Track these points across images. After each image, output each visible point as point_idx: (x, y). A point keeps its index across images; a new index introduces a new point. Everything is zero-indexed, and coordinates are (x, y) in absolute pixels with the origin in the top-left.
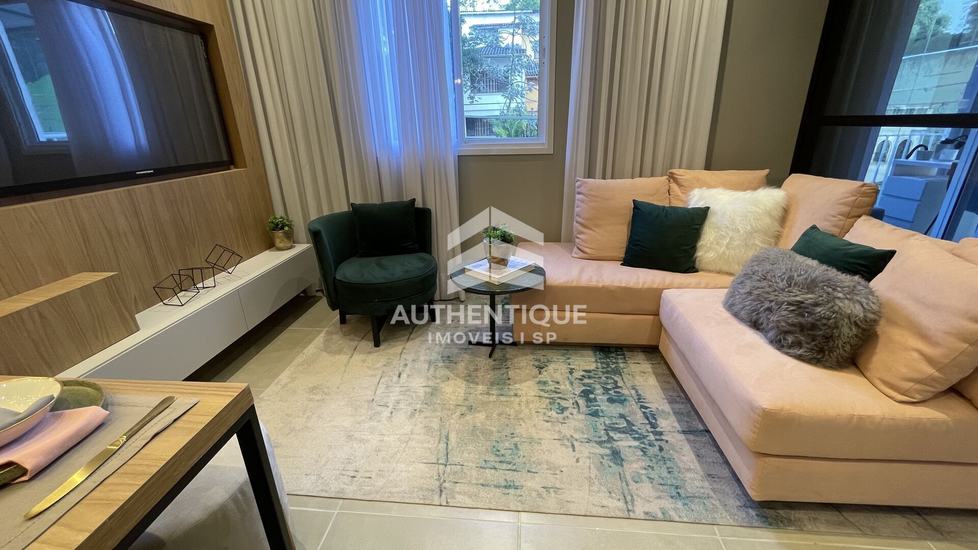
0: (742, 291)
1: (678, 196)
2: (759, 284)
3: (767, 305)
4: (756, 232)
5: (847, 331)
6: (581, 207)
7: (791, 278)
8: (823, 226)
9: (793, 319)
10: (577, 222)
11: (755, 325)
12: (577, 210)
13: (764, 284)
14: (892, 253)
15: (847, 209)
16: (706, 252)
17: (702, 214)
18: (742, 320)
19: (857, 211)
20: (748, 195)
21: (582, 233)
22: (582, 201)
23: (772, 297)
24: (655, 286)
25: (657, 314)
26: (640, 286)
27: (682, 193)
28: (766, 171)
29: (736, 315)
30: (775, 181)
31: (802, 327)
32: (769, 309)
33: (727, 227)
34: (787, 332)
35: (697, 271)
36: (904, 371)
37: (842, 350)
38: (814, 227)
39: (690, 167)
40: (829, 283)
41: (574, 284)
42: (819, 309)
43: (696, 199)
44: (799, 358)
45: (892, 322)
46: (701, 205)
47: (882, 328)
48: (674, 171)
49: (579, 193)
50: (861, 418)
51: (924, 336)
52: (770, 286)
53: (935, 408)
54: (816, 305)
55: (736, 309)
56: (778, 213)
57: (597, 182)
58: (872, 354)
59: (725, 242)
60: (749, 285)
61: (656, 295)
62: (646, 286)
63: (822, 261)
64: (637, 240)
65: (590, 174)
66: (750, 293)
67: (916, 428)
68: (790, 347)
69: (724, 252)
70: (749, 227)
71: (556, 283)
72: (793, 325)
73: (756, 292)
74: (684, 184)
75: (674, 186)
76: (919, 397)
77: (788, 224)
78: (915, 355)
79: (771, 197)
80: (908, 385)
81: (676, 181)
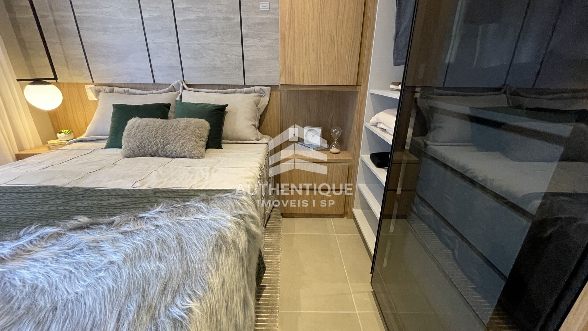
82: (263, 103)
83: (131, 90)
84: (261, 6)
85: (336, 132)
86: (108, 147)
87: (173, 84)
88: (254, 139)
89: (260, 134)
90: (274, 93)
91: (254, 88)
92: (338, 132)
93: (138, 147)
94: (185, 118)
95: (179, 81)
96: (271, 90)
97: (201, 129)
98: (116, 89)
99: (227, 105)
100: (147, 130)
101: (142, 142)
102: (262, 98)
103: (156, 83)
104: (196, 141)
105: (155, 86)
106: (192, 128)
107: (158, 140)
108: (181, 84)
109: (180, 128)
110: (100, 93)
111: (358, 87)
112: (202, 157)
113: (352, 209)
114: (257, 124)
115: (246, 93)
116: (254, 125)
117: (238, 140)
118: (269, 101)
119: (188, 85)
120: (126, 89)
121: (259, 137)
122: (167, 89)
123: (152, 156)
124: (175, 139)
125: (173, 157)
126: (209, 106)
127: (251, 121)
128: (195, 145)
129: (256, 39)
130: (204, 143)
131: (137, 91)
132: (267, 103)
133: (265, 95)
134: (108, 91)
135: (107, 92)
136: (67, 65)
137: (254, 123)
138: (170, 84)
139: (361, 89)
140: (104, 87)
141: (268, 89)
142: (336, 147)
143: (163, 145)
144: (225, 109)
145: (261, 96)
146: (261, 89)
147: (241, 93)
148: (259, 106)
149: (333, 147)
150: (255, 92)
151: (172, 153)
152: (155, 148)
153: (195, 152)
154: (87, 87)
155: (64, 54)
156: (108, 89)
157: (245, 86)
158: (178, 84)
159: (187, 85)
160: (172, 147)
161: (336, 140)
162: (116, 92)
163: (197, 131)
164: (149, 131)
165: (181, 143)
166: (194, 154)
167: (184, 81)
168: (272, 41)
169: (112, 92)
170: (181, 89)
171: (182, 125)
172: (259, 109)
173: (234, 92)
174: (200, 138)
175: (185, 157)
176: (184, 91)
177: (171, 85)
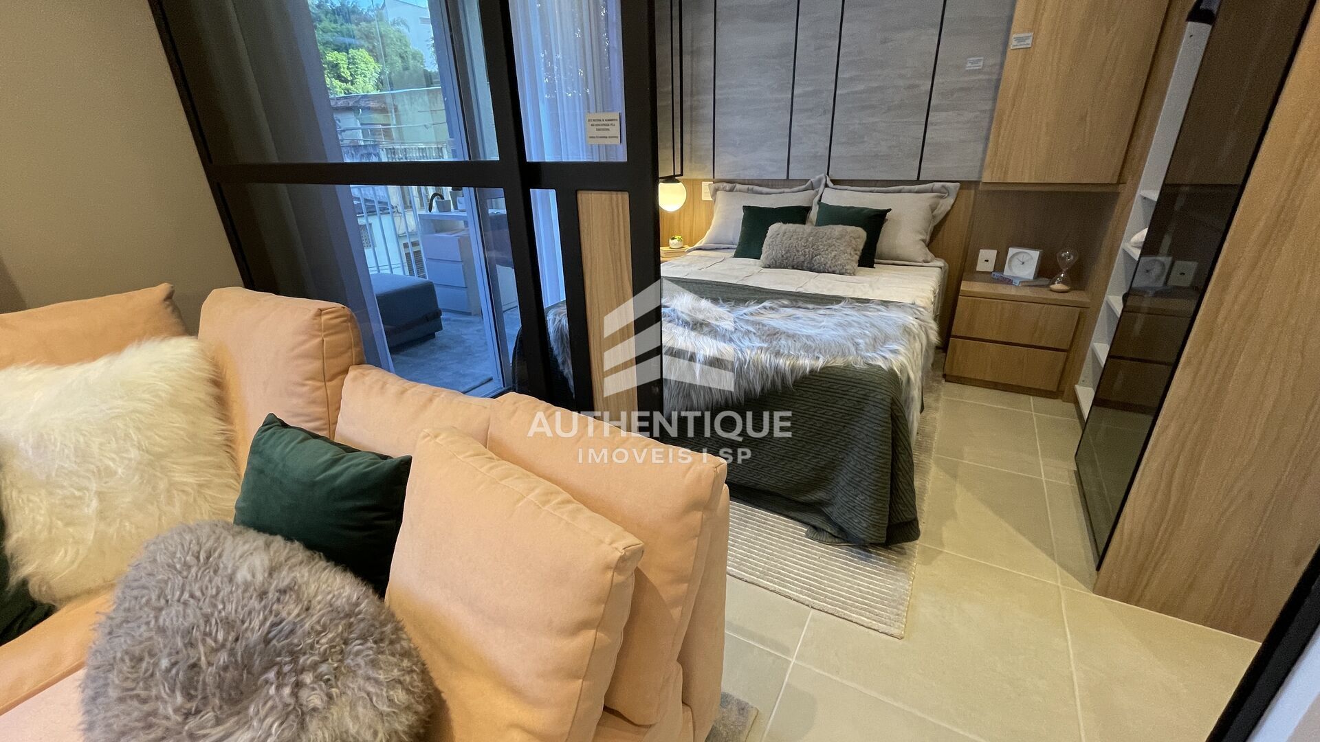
8: (290, 407)
14: (407, 465)
15: (317, 365)
19: (336, 363)
28: (162, 289)
35: (48, 611)
38: (273, 419)
51: (512, 689)
56: (201, 394)
59: (90, 510)
69: (101, 535)
82: (942, 209)
83: (756, 188)
84: (969, 65)
85: (1068, 256)
86: (739, 254)
87: (812, 180)
88: (921, 259)
89: (930, 256)
90: (965, 192)
91: (931, 184)
92: (1072, 257)
93: (783, 256)
94: (840, 226)
95: (823, 175)
96: (961, 188)
97: (858, 240)
98: (738, 186)
99: (889, 210)
100: (795, 237)
101: (788, 250)
102: (941, 201)
103: (790, 178)
104: (850, 254)
105: (788, 183)
106: (847, 238)
107: (807, 250)
108: (824, 180)
109: (835, 236)
110: (718, 192)
111: (1121, 186)
112: (853, 274)
113: (1074, 386)
114: (928, 238)
115: (918, 192)
116: (924, 241)
117: (896, 260)
118: (954, 203)
119: (834, 182)
120: (751, 187)
121: (929, 259)
122: (804, 187)
123: (793, 268)
124: (827, 250)
125: (819, 272)
126: (866, 211)
127: (921, 233)
128: (849, 259)
129: (950, 113)
130: (857, 258)
131: (765, 190)
132: (949, 208)
133: (948, 195)
134: (728, 188)
135: (726, 191)
136: (691, 157)
137: (924, 238)
138: (807, 180)
139: (1124, 190)
140: (725, 184)
141: (956, 186)
142: (1064, 282)
143: (812, 256)
144: (885, 215)
145: (942, 197)
146: (943, 186)
147: (910, 192)
148: (935, 212)
149: (1056, 282)
150: (932, 191)
151: (819, 267)
152: (802, 258)
153: (847, 267)
154: (705, 185)
155: (691, 144)
156: (728, 186)
157: (918, 181)
158: (820, 180)
159: (831, 180)
160: (823, 259)
161: (1064, 270)
162: (736, 191)
163: (854, 242)
164: (798, 239)
165: (833, 254)
166: (846, 270)
167: (828, 174)
168: (978, 113)
169: (731, 190)
170: (822, 186)
171: (837, 233)
172: (934, 217)
173: (900, 192)
174: (855, 250)
175: (833, 272)
176: (826, 189)
177: (809, 183)
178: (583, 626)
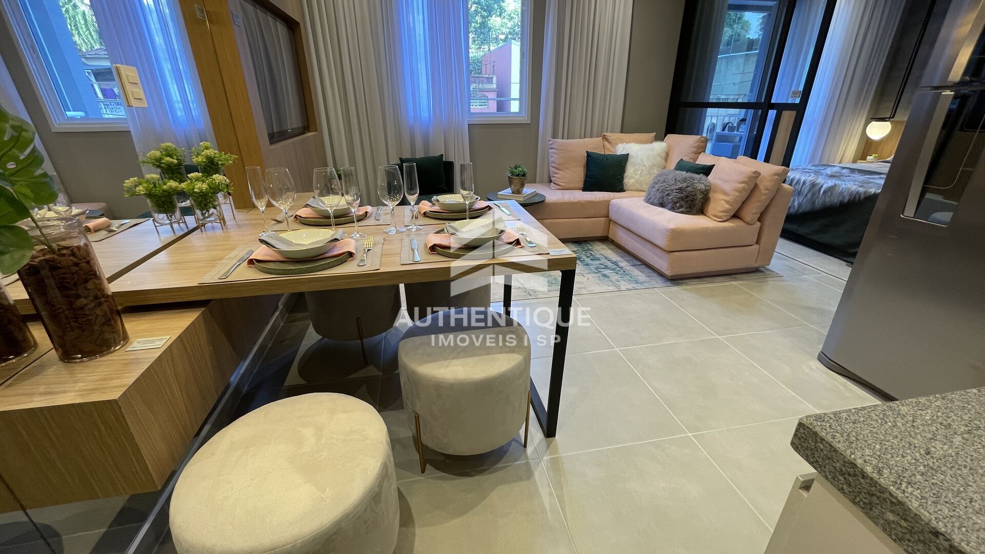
0: (654, 190)
1: (609, 149)
2: (662, 185)
3: (667, 193)
4: (654, 166)
5: (699, 196)
6: (554, 157)
7: (676, 179)
8: (685, 159)
9: (679, 195)
10: (552, 167)
11: (662, 205)
12: (551, 159)
13: (664, 184)
14: (714, 165)
15: (695, 150)
16: (630, 179)
17: (625, 158)
18: (655, 205)
19: (700, 150)
20: (648, 146)
21: (556, 173)
22: (555, 153)
23: (668, 189)
24: (606, 199)
25: (608, 216)
26: (597, 200)
27: (612, 147)
28: (654, 134)
29: (652, 204)
30: (660, 138)
31: (682, 199)
32: (668, 195)
33: (640, 164)
34: (676, 203)
35: (625, 191)
36: (720, 209)
37: (698, 205)
38: (682, 160)
39: (612, 132)
40: (691, 178)
41: (561, 201)
42: (688, 189)
43: (620, 150)
44: (682, 212)
45: (715, 192)
46: (624, 153)
47: (711, 195)
48: (606, 134)
49: (552, 148)
50: (706, 228)
51: (726, 194)
52: (667, 184)
53: (731, 222)
54: (687, 187)
55: (651, 200)
56: (664, 155)
57: (559, 140)
58: (709, 205)
59: (639, 173)
60: (657, 187)
61: (607, 203)
62: (601, 200)
63: (687, 172)
64: (591, 175)
65: (555, 136)
66: (658, 190)
67: (724, 230)
68: (678, 209)
69: (639, 179)
70: (650, 163)
71: (551, 201)
72: (678, 198)
73: (661, 188)
74: (612, 141)
75: (606, 143)
76: (725, 219)
77: (669, 161)
78: (723, 202)
79: (660, 146)
80: (721, 214)
81: (607, 140)
178: (743, 182)
